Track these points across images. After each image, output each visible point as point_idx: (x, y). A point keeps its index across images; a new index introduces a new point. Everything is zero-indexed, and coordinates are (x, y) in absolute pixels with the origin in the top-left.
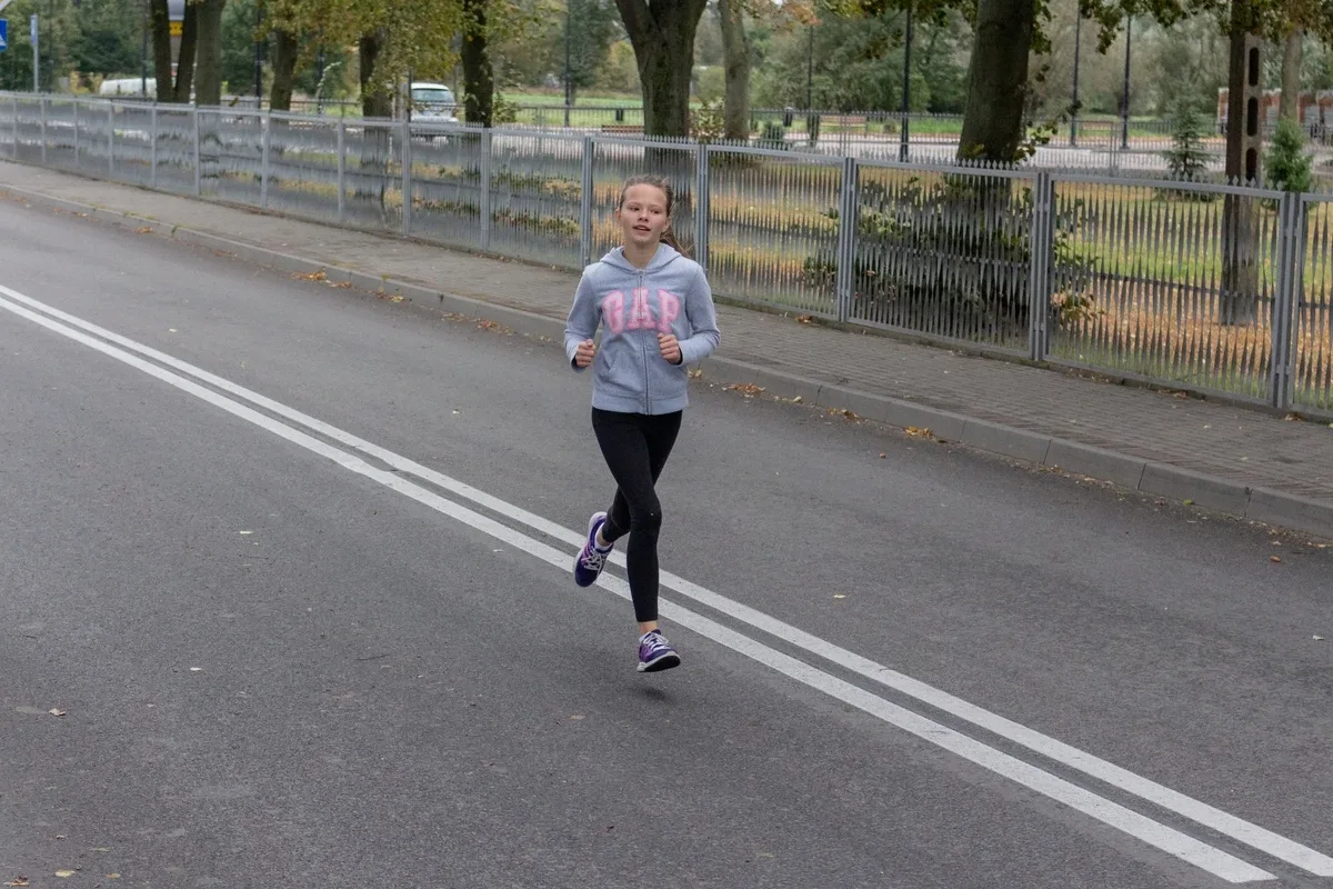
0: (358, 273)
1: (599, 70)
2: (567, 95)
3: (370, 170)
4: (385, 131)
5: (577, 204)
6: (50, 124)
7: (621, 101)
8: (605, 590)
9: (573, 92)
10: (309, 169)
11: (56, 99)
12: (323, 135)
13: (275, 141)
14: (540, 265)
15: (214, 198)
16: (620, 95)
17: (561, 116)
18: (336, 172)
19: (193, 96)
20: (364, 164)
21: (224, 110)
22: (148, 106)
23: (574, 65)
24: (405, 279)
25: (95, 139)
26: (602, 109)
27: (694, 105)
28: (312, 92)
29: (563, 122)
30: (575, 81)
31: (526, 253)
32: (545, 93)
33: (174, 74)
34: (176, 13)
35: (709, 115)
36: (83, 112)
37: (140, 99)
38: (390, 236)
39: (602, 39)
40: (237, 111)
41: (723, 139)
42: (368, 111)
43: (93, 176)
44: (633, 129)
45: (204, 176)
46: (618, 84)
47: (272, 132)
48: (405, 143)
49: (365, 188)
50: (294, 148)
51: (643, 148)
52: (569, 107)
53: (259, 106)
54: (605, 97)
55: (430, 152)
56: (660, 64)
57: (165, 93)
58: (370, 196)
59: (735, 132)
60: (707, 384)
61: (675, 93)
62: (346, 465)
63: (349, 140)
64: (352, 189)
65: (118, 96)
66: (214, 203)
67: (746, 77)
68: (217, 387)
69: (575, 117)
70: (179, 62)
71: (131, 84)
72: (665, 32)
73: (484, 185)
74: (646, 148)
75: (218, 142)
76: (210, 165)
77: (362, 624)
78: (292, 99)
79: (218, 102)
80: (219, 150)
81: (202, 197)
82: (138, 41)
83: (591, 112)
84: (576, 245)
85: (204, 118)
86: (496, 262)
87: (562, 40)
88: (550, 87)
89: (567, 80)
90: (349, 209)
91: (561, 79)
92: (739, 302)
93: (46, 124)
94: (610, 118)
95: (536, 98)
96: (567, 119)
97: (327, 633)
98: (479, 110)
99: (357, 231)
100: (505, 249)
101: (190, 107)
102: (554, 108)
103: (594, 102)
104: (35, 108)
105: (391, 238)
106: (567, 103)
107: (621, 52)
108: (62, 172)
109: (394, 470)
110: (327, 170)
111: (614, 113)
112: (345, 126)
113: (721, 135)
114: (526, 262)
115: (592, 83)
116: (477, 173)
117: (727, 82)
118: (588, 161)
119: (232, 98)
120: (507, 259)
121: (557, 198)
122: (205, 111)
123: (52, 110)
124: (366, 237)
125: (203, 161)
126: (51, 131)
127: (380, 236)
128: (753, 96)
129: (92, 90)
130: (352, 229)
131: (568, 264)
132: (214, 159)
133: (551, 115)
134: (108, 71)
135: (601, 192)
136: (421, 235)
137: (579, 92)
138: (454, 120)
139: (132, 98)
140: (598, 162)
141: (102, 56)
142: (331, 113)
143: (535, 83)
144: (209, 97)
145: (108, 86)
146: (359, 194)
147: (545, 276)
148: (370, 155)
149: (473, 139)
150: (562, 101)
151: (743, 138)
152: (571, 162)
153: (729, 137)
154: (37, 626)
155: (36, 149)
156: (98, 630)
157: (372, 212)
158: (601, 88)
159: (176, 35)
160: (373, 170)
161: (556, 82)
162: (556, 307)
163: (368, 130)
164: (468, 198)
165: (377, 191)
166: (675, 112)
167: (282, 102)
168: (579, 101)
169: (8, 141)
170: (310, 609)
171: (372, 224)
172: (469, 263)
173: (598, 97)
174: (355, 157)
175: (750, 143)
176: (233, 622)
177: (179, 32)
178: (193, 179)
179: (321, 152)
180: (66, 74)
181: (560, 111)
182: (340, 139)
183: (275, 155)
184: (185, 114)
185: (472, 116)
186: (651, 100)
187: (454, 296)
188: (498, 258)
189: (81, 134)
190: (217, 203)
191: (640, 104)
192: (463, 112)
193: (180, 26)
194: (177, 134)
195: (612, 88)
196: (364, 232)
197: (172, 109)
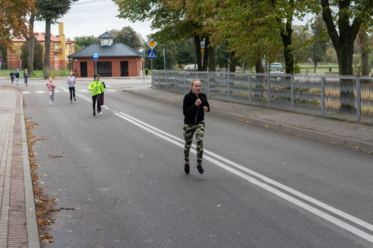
0: (255, 119)
1: (323, 57)
2: (315, 64)
3: (258, 88)
4: (262, 77)
5: (319, 95)
6: (168, 78)
7: (330, 65)
8: (335, 225)
9: (317, 63)
10: (241, 88)
11: (172, 71)
12: (245, 79)
13: (231, 81)
14: (310, 115)
15: (214, 98)
16: (329, 63)
17: (313, 70)
18: (248, 89)
19: (208, 69)
20: (257, 87)
21: (216, 73)
22: (195, 72)
23: (316, 55)
24: (269, 120)
25: (182, 82)
26: (325, 68)
27: (353, 66)
28: (241, 66)
29: (314, 72)
30: (317, 60)
31: (304, 111)
32: (308, 64)
33: (203, 63)
34: (203, 46)
35: (357, 68)
36: (177, 75)
37: (194, 71)
38: (264, 107)
39: (324, 48)
40: (220, 73)
41: (361, 75)
42: (258, 71)
43: (181, 93)
44: (336, 73)
45: (211, 92)
46: (329, 60)
47: (230, 78)
48: (268, 80)
49: (257, 94)
50: (237, 83)
51: (339, 79)
52: (315, 68)
53: (227, 71)
54: (325, 64)
55: (275, 82)
56: (343, 54)
57: (200, 69)
58: (258, 96)
59: (365, 73)
60: (363, 151)
61: (348, 62)
62: (251, 181)
63: (252, 80)
64: (253, 94)
65: (189, 70)
66: (214, 99)
67: (367, 56)
68: (212, 156)
69: (317, 70)
70: (204, 60)
71: (192, 66)
72: (344, 44)
73: (292, 90)
74: (340, 79)
75: (214, 81)
76: (213, 89)
77: (256, 239)
78: (236, 69)
79: (215, 70)
80: (215, 84)
81: (211, 98)
82: (193, 55)
83: (322, 69)
84: (320, 109)
85: (210, 75)
86: (296, 114)
87: (313, 48)
88: (310, 62)
89: (315, 60)
90: (252, 100)
91: (313, 60)
92: (371, 124)
93: (167, 79)
94: (327, 70)
95: (306, 65)
96: (315, 71)
97: (245, 243)
98: (290, 69)
99: (255, 106)
100: (299, 110)
101: (207, 72)
102: (311, 68)
103: (322, 66)
104: (164, 74)
105: (265, 108)
106: (315, 66)
107: (332, 52)
108: (172, 92)
109: (266, 183)
110: (246, 89)
111: (329, 69)
112: (250, 76)
113: (361, 74)
114: (305, 114)
115: (322, 60)
116: (290, 88)
117: (362, 58)
118: (323, 83)
119: (219, 69)
120: (299, 113)
121: (313, 95)
122: (211, 73)
123: (170, 74)
124: (257, 108)
125: (211, 87)
126: (169, 81)
127: (262, 108)
128: (369, 62)
129: (182, 68)
130: (253, 106)
131: (317, 114)
132: (214, 87)
133: (310, 70)
134: (186, 63)
135: (327, 92)
136: (274, 106)
137: (318, 63)
138: (282, 73)
139: (192, 70)
140: (326, 83)
141: (184, 59)
142: (248, 72)
143: (306, 61)
144: (213, 69)
145: (186, 67)
146: (255, 95)
147: (312, 118)
148: (258, 84)
149: (288, 78)
150: (313, 66)
151: (367, 74)
152: (316, 84)
153: (363, 74)
154: (151, 240)
155: (164, 86)
156: (171, 242)
157: (259, 101)
158: (324, 62)
159: (203, 52)
160: (259, 88)
161: (311, 60)
162: (315, 128)
163: (257, 77)
164: (287, 95)
165: (261, 94)
166: (348, 68)
167: (233, 70)
168: (318, 66)
169: (157, 84)
170: (239, 233)
171: (259, 104)
172: (287, 115)
173: (324, 64)
174: (254, 85)
175: (370, 76)
176: (214, 238)
177: (204, 51)
178: (208, 92)
179: (246, 84)
180: (175, 64)
181: (313, 69)
182: (249, 79)
183: (231, 85)
184: (206, 74)
185: (288, 72)
186: (341, 64)
187: (284, 125)
188: (296, 113)
189: (177, 81)
190: (215, 99)
191: (338, 66)
192: (285, 70)
193: (204, 49)
194: (203, 80)
195: (327, 62)
196: (257, 106)
197: (201, 73)
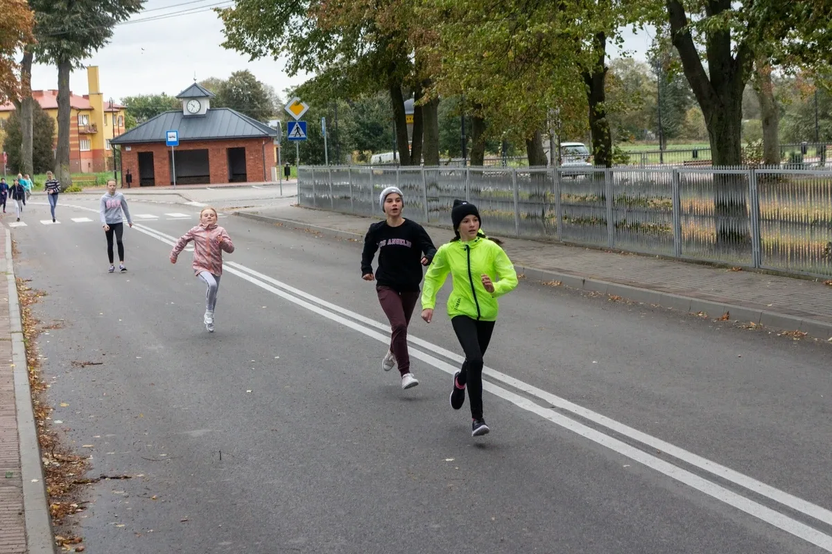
0: (528, 268)
1: (681, 126)
2: (661, 144)
3: (535, 200)
4: (543, 174)
5: (670, 213)
6: (335, 184)
7: (695, 145)
8: (705, 494)
9: (665, 142)
10: (496, 202)
11: (343, 168)
12: (505, 180)
13: (473, 186)
14: (648, 255)
15: (437, 224)
16: (693, 141)
17: (657, 157)
18: (513, 202)
19: (423, 160)
20: (531, 197)
21: (442, 168)
22: (395, 169)
23: (664, 124)
24: (560, 270)
25: (365, 191)
26: (683, 151)
27: (744, 145)
28: (496, 152)
29: (659, 161)
30: (665, 135)
31: (637, 247)
32: (647, 144)
33: (410, 147)
34: (410, 110)
35: (753, 150)
36: (355, 175)
37: (391, 165)
38: (549, 242)
39: (681, 108)
40: (449, 168)
41: (763, 165)
42: (532, 163)
43: (363, 215)
44: (705, 162)
45: (430, 211)
46: (693, 134)
47: (471, 179)
48: (556, 181)
49: (532, 213)
50: (487, 189)
51: (712, 175)
52: (662, 152)
53: (465, 164)
54: (685, 144)
55: (572, 186)
56: (720, 119)
57: (406, 160)
58: (535, 217)
59: (771, 160)
60: (767, 332)
61: (731, 137)
62: (521, 405)
63: (520, 182)
64: (524, 213)
65: (380, 164)
66: (437, 227)
67: (776, 124)
68: (434, 352)
69: (667, 157)
70: (413, 140)
71: (388, 156)
72: (722, 97)
73: (609, 204)
74: (714, 174)
75: (437, 188)
76: (434, 203)
77: (530, 529)
78: (485, 157)
79: (438, 163)
80: (439, 194)
81: (430, 224)
82: (391, 130)
83: (676, 153)
84: (671, 241)
85: (428, 174)
86: (618, 255)
87: (655, 110)
88: (650, 139)
89: (660, 134)
90: (522, 226)
91: (656, 135)
92: (784, 273)
93: (332, 184)
94: (689, 157)
95: (641, 147)
96: (661, 159)
97: (506, 538)
98: (603, 157)
99: (528, 240)
100: (625, 245)
101: (421, 168)
102: (654, 152)
103: (678, 147)
104: (325, 175)
105: (550, 243)
106: (661, 148)
107: (695, 114)
108: (344, 214)
109: (553, 407)
110: (507, 202)
111: (691, 154)
112: (516, 173)
113: (762, 163)
114: (639, 254)
115: (676, 136)
116: (604, 198)
117: (763, 128)
118: (676, 185)
119: (447, 159)
120: (626, 253)
121: (656, 211)
122: (428, 169)
123: (340, 174)
124: (533, 244)
125: (429, 201)
126: (336, 189)
127: (544, 242)
128: (780, 136)
129: (366, 161)
130: (526, 239)
131: (666, 254)
132: (437, 200)
133: (650, 157)
134: (374, 150)
135: (685, 205)
136: (571, 238)
137: (668, 142)
138: (588, 164)
139: (388, 164)
140: (683, 185)
141: (370, 139)
142: (513, 165)
143: (641, 137)
144: (433, 160)
145: (375, 158)
146: (529, 216)
147: (653, 263)
148: (534, 191)
149: (600, 176)
150: (657, 148)
151: (776, 163)
152: (666, 187)
153: (766, 164)
154: (301, 540)
155: (326, 201)
156: (343, 542)
157: (537, 227)
158: (682, 138)
159: (410, 123)
160: (538, 200)
161: (653, 136)
162: (659, 284)
163: (533, 174)
164: (598, 214)
165: (540, 213)
166: (732, 150)
167: (478, 161)
168: (669, 147)
169: (310, 196)
170: (493, 519)
171: (537, 235)
172: (599, 257)
173: (682, 144)
174: (525, 193)
175: (781, 166)
176: (438, 531)
177: (412, 121)
178: (424, 213)
179: (507, 191)
180: (350, 152)
181: (656, 154)
182: (514, 181)
183: (473, 194)
184: (418, 172)
185: (598, 161)
186: (715, 142)
187: (592, 280)
188: (620, 252)
189: (354, 189)
190: (439, 227)
191: (708, 146)
192: (592, 158)
193: (412, 117)
194: (412, 185)
195: (689, 137)
196: (533, 240)
197: (407, 169)
